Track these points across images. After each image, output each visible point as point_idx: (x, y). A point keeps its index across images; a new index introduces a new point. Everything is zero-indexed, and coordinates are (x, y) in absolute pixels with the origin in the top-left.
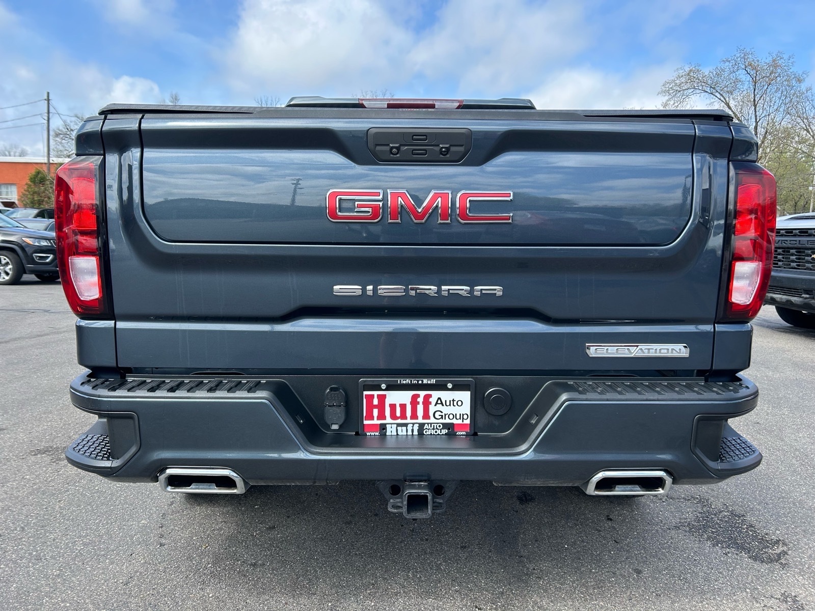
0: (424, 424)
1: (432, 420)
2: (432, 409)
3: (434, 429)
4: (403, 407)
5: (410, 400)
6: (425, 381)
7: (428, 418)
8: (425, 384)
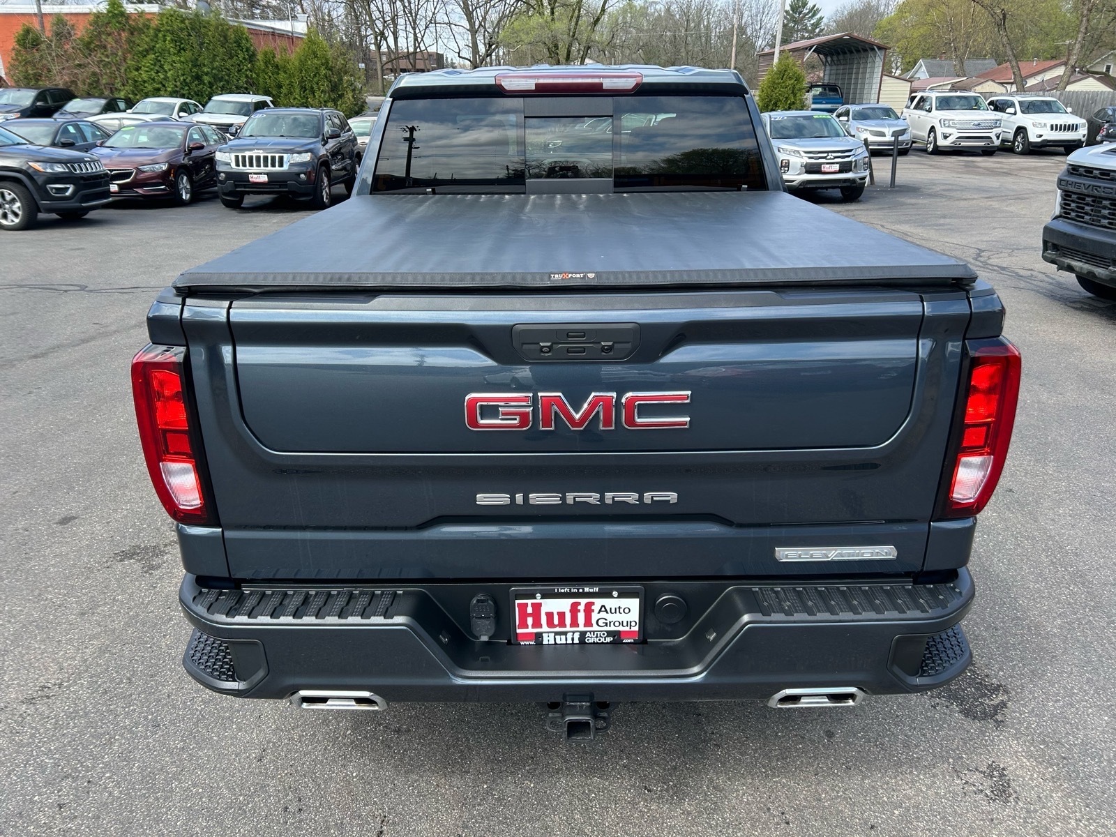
0: (586, 632)
1: (595, 627)
2: (595, 617)
3: (597, 637)
4: (562, 615)
5: (569, 608)
6: (587, 590)
7: (591, 625)
8: (587, 592)
